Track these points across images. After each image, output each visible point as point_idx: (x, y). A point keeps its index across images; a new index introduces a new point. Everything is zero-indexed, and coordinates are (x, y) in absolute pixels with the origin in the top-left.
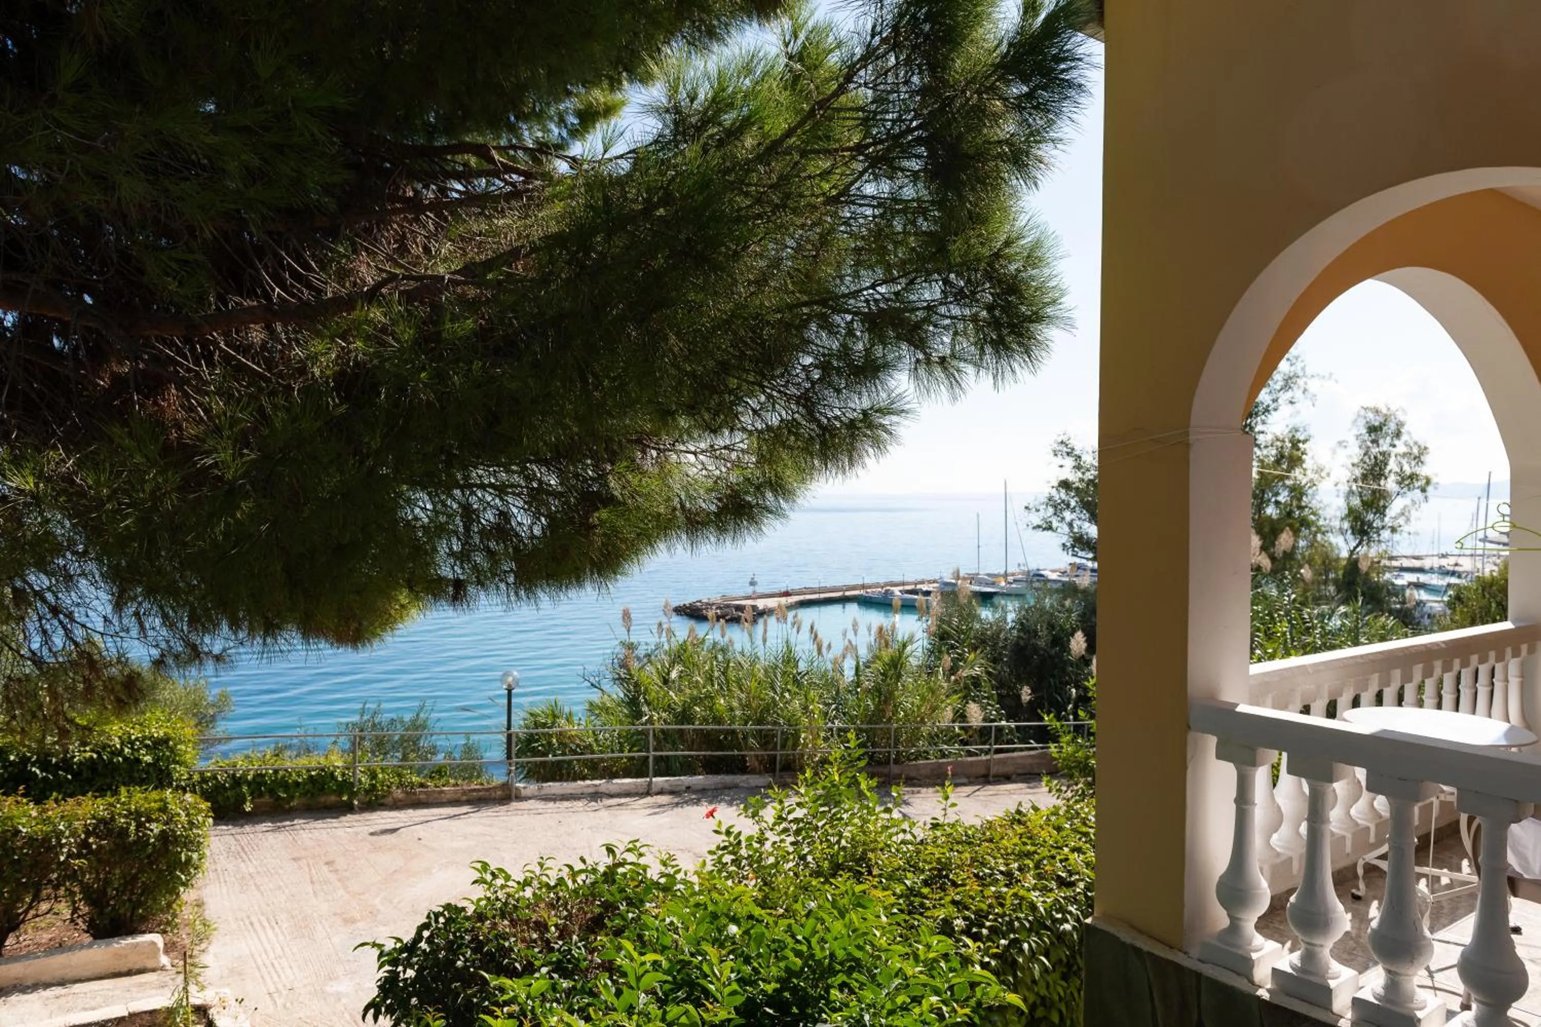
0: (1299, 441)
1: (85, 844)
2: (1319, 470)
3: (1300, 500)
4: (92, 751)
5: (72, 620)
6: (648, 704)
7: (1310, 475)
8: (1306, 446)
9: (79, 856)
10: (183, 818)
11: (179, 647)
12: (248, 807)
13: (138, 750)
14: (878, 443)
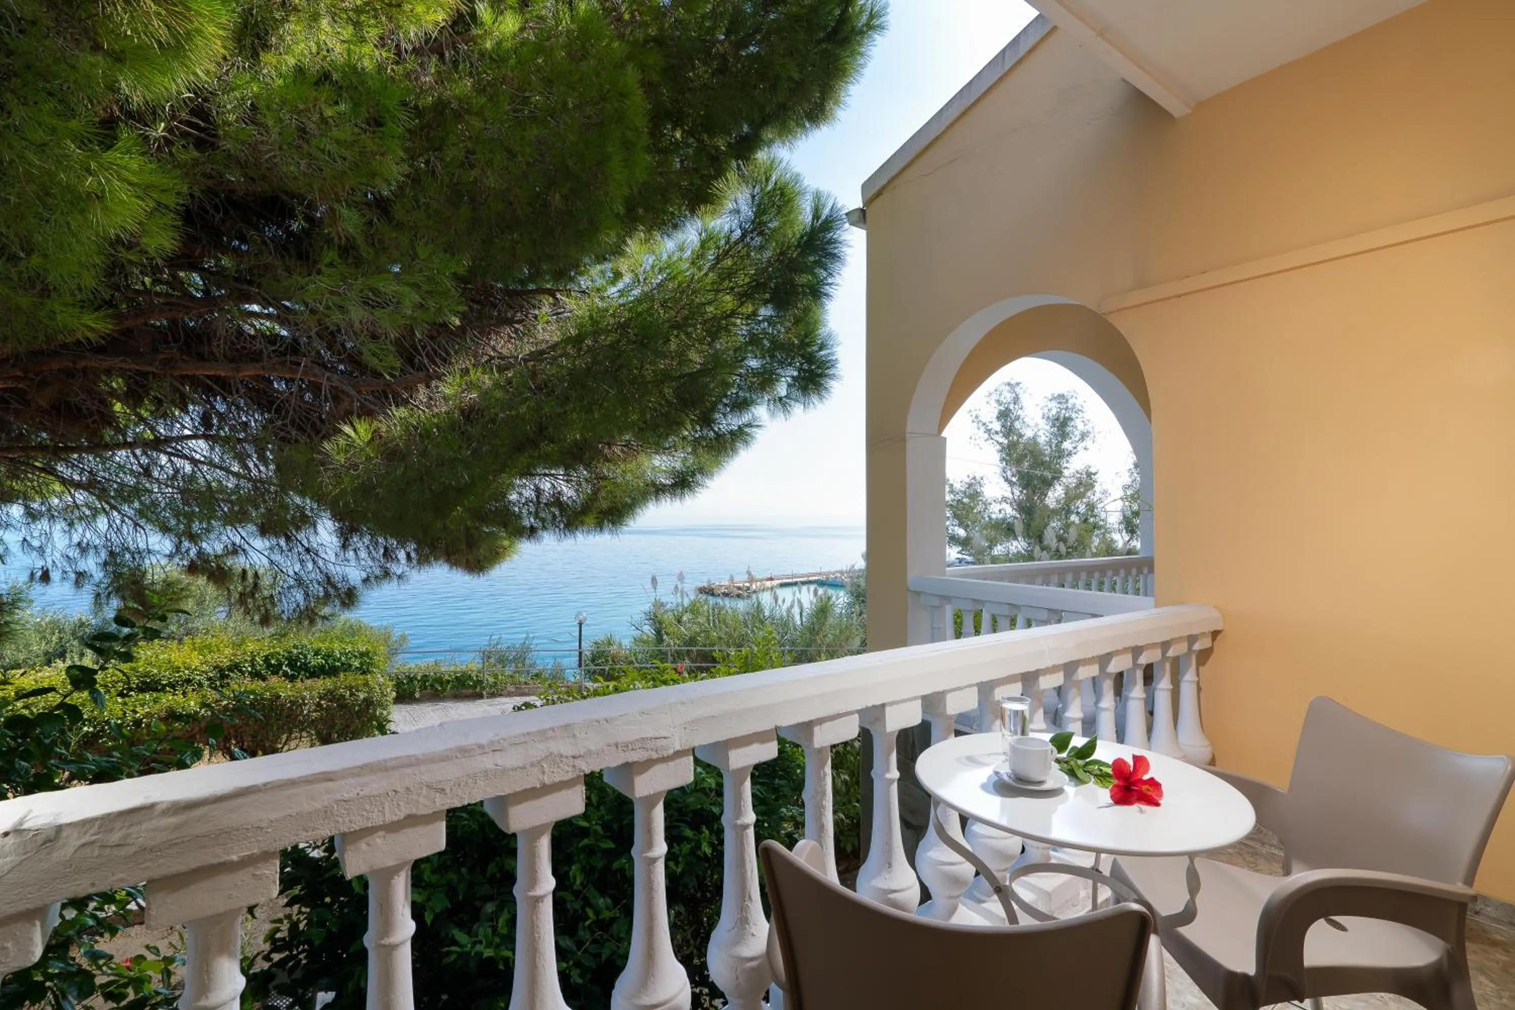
0: (1091, 473)
1: (319, 705)
2: (1104, 492)
3: (1093, 511)
4: (322, 658)
5: (317, 555)
6: (667, 634)
7: (1098, 495)
8: (1096, 477)
9: (315, 711)
10: (378, 690)
11: (378, 572)
12: (417, 695)
13: (350, 658)
14: (746, 443)
